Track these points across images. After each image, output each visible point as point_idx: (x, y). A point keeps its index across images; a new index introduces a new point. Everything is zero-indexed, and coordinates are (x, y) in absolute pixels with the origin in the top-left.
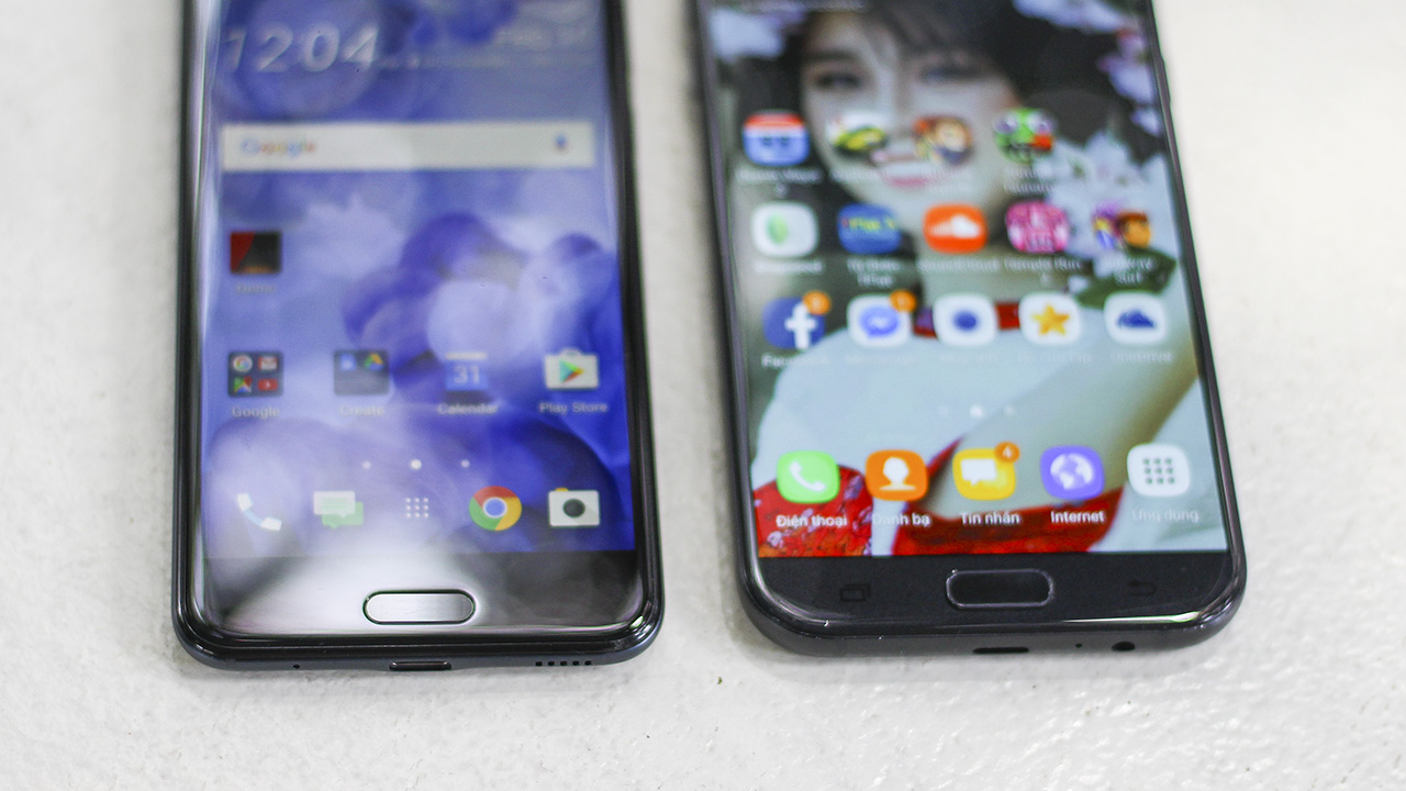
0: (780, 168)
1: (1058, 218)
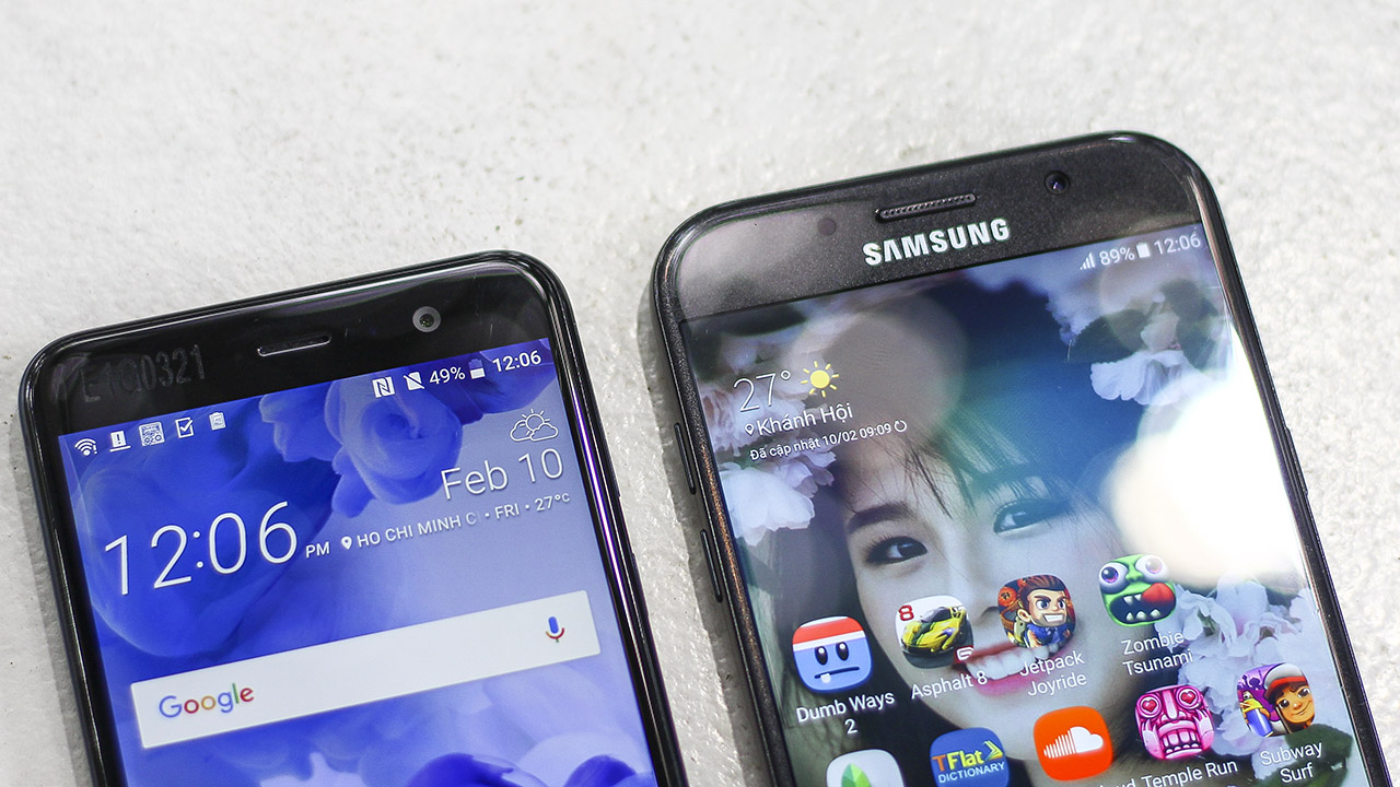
0: (844, 695)
1: (1197, 704)
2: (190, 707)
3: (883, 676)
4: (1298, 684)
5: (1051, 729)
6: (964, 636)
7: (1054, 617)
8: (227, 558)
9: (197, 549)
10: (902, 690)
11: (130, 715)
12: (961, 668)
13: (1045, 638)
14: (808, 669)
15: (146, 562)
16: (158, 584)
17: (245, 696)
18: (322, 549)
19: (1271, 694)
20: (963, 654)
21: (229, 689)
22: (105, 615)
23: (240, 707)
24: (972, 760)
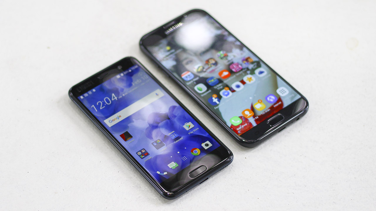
2: (113, 120)
3: (195, 76)
4: (249, 58)
5: (221, 73)
6: (203, 68)
7: (213, 62)
8: (108, 102)
9: (104, 103)
10: (199, 77)
11: (106, 124)
12: (205, 72)
13: (214, 64)
14: (186, 79)
15: (98, 107)
16: (101, 108)
17: (120, 116)
18: (121, 97)
19: (247, 60)
20: (204, 70)
21: (117, 116)
22: (96, 115)
23: (120, 118)
24: (212, 81)
